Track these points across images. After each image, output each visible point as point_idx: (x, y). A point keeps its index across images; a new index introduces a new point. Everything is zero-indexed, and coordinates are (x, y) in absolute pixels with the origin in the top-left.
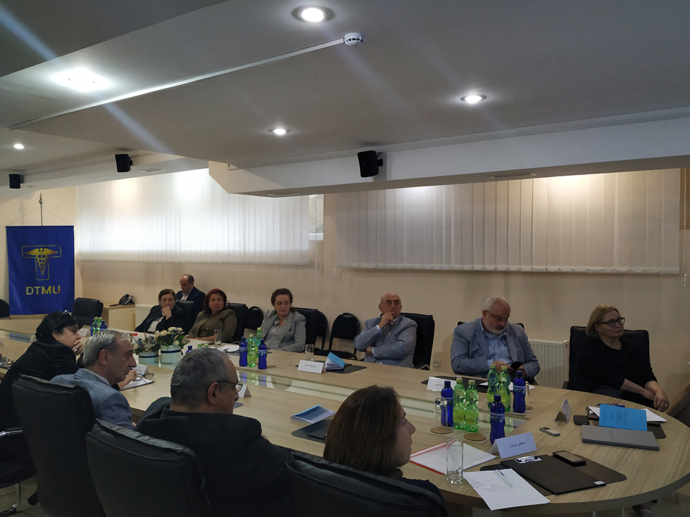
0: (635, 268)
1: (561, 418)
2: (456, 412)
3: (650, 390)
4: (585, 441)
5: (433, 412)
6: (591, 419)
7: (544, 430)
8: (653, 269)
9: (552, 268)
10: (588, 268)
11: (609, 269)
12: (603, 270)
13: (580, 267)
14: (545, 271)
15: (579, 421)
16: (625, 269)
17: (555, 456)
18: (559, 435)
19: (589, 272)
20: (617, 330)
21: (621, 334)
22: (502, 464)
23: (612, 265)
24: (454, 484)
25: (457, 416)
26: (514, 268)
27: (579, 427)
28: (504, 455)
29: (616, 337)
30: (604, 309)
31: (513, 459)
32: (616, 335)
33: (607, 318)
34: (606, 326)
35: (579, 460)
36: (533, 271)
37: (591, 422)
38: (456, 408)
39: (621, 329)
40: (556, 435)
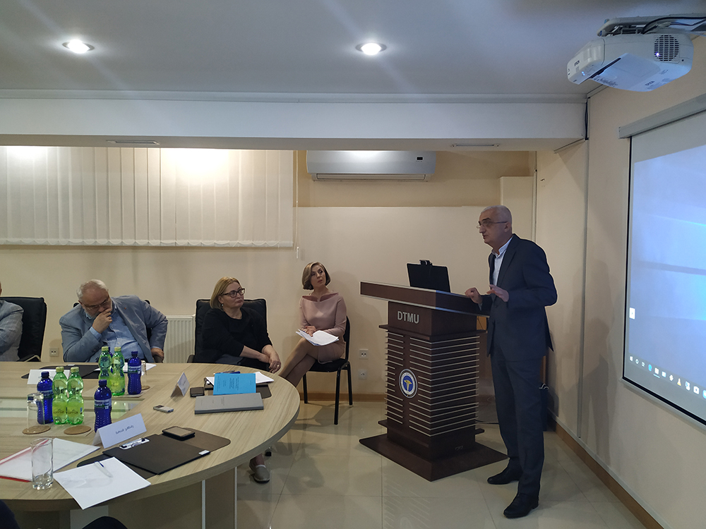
0: (257, 242)
1: (177, 393)
2: (56, 406)
3: (266, 354)
4: (198, 413)
5: (26, 409)
6: (207, 389)
7: (158, 408)
8: (272, 243)
9: (181, 242)
10: (215, 242)
11: (234, 243)
12: (228, 244)
13: (208, 241)
14: (174, 245)
15: (195, 393)
16: (247, 243)
17: (165, 434)
18: (172, 411)
19: (216, 246)
20: (238, 300)
21: (242, 303)
22: (104, 454)
23: (237, 239)
24: (41, 490)
25: (56, 410)
26: (141, 242)
27: (194, 399)
28: (108, 444)
29: (236, 308)
30: (227, 281)
31: (118, 446)
32: (237, 304)
33: (229, 290)
34: (228, 298)
35: (187, 433)
36: (162, 245)
37: (206, 392)
38: (55, 402)
39: (241, 299)
40: (169, 412)
